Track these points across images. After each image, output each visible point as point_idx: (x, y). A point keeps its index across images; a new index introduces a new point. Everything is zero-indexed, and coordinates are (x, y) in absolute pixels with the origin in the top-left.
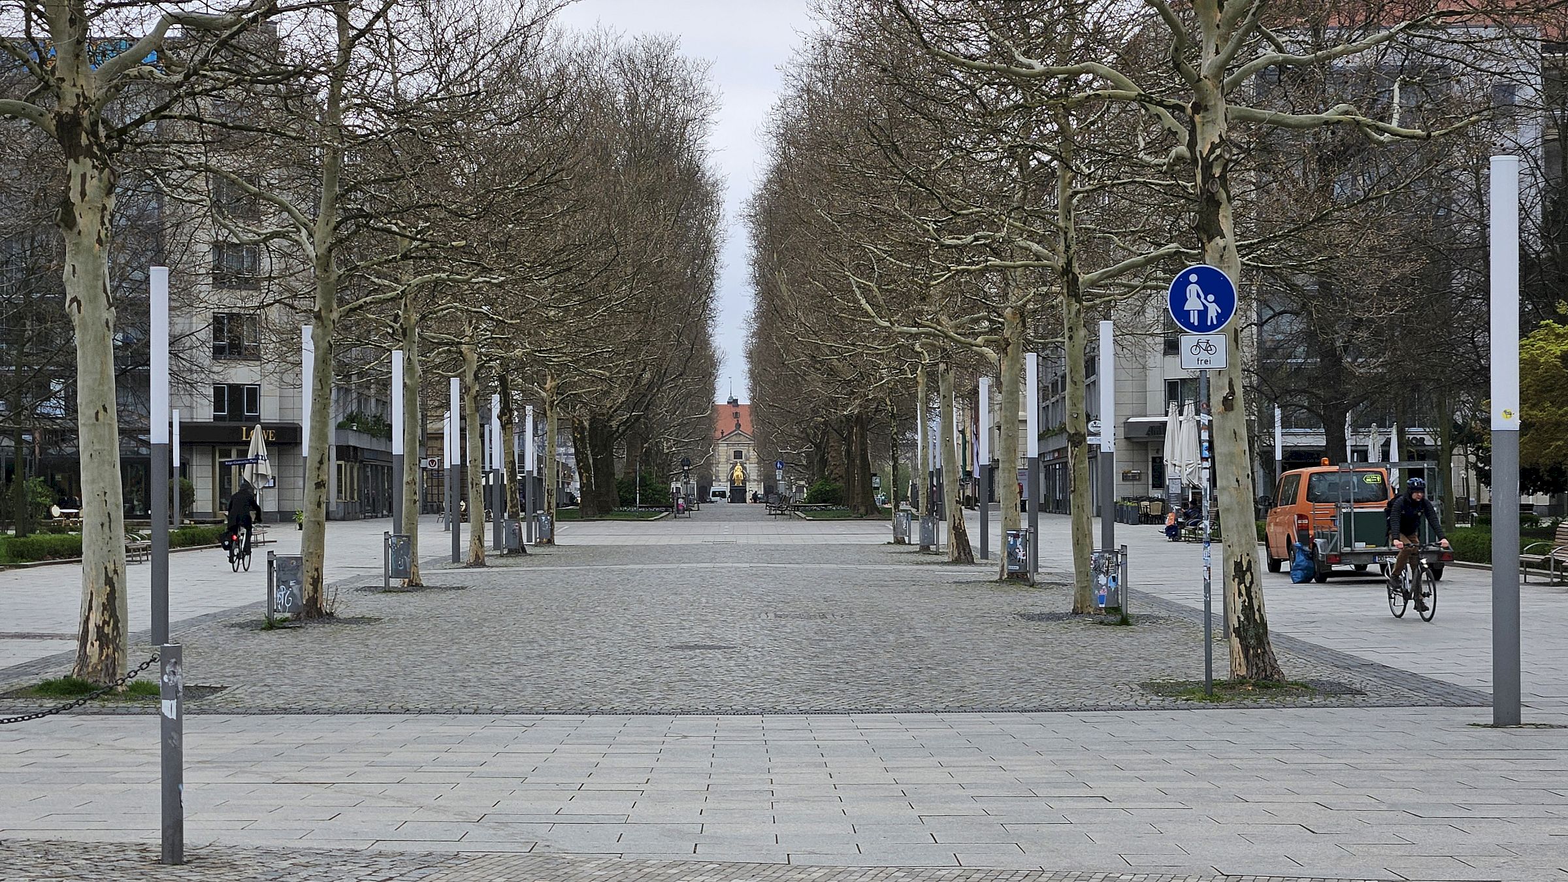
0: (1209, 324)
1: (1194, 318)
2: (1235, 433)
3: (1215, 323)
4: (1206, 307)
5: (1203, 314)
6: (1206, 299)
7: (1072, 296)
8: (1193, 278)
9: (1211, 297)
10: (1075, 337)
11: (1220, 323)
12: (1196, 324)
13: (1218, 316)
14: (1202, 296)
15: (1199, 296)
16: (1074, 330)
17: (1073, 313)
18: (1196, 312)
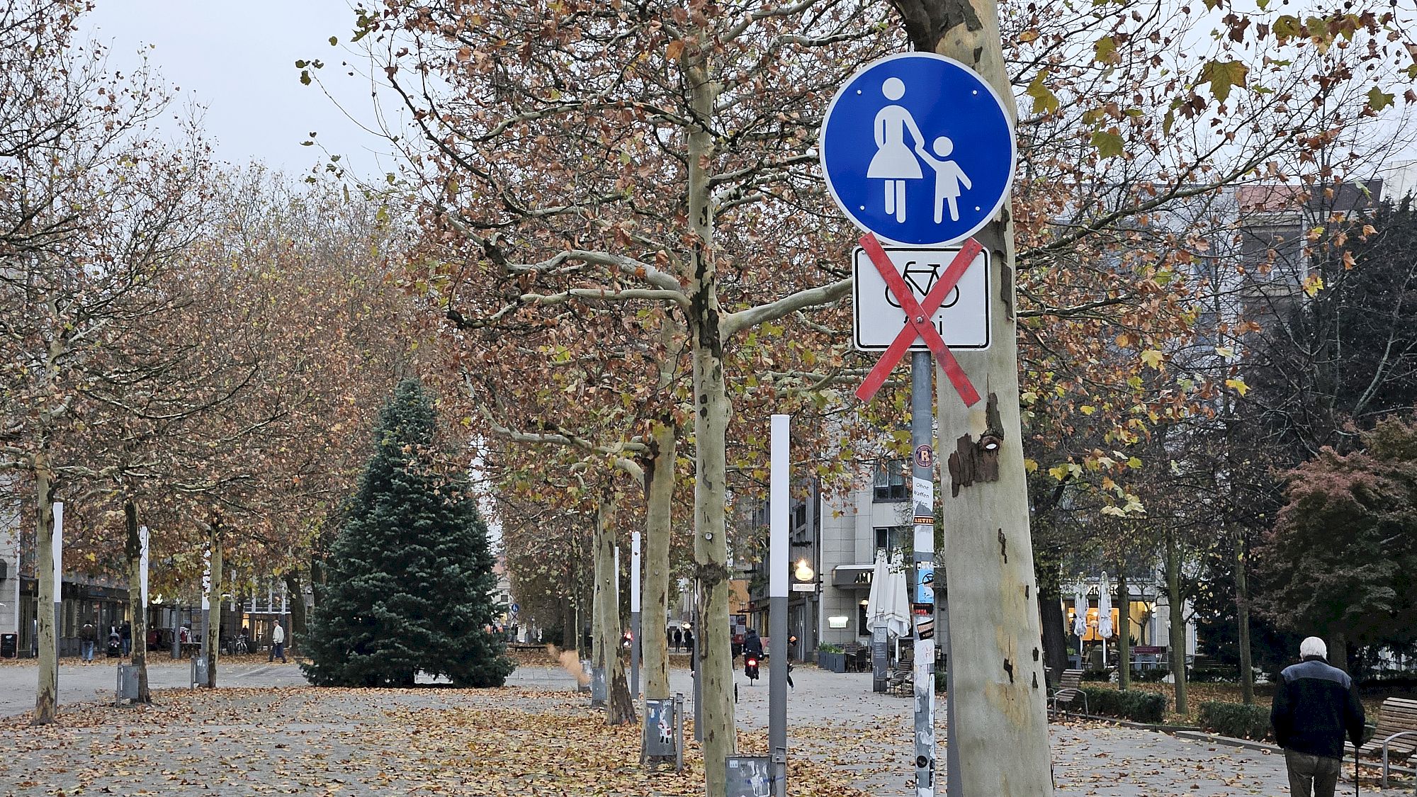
0: (938, 218)
1: (896, 204)
2: (1003, 541)
3: (955, 216)
4: (929, 174)
5: (921, 191)
6: (928, 148)
7: (708, 346)
8: (894, 88)
9: (944, 145)
10: (711, 412)
11: (968, 219)
12: (901, 218)
13: (965, 199)
14: (920, 141)
15: (909, 141)
16: (710, 399)
17: (709, 373)
18: (901, 186)
